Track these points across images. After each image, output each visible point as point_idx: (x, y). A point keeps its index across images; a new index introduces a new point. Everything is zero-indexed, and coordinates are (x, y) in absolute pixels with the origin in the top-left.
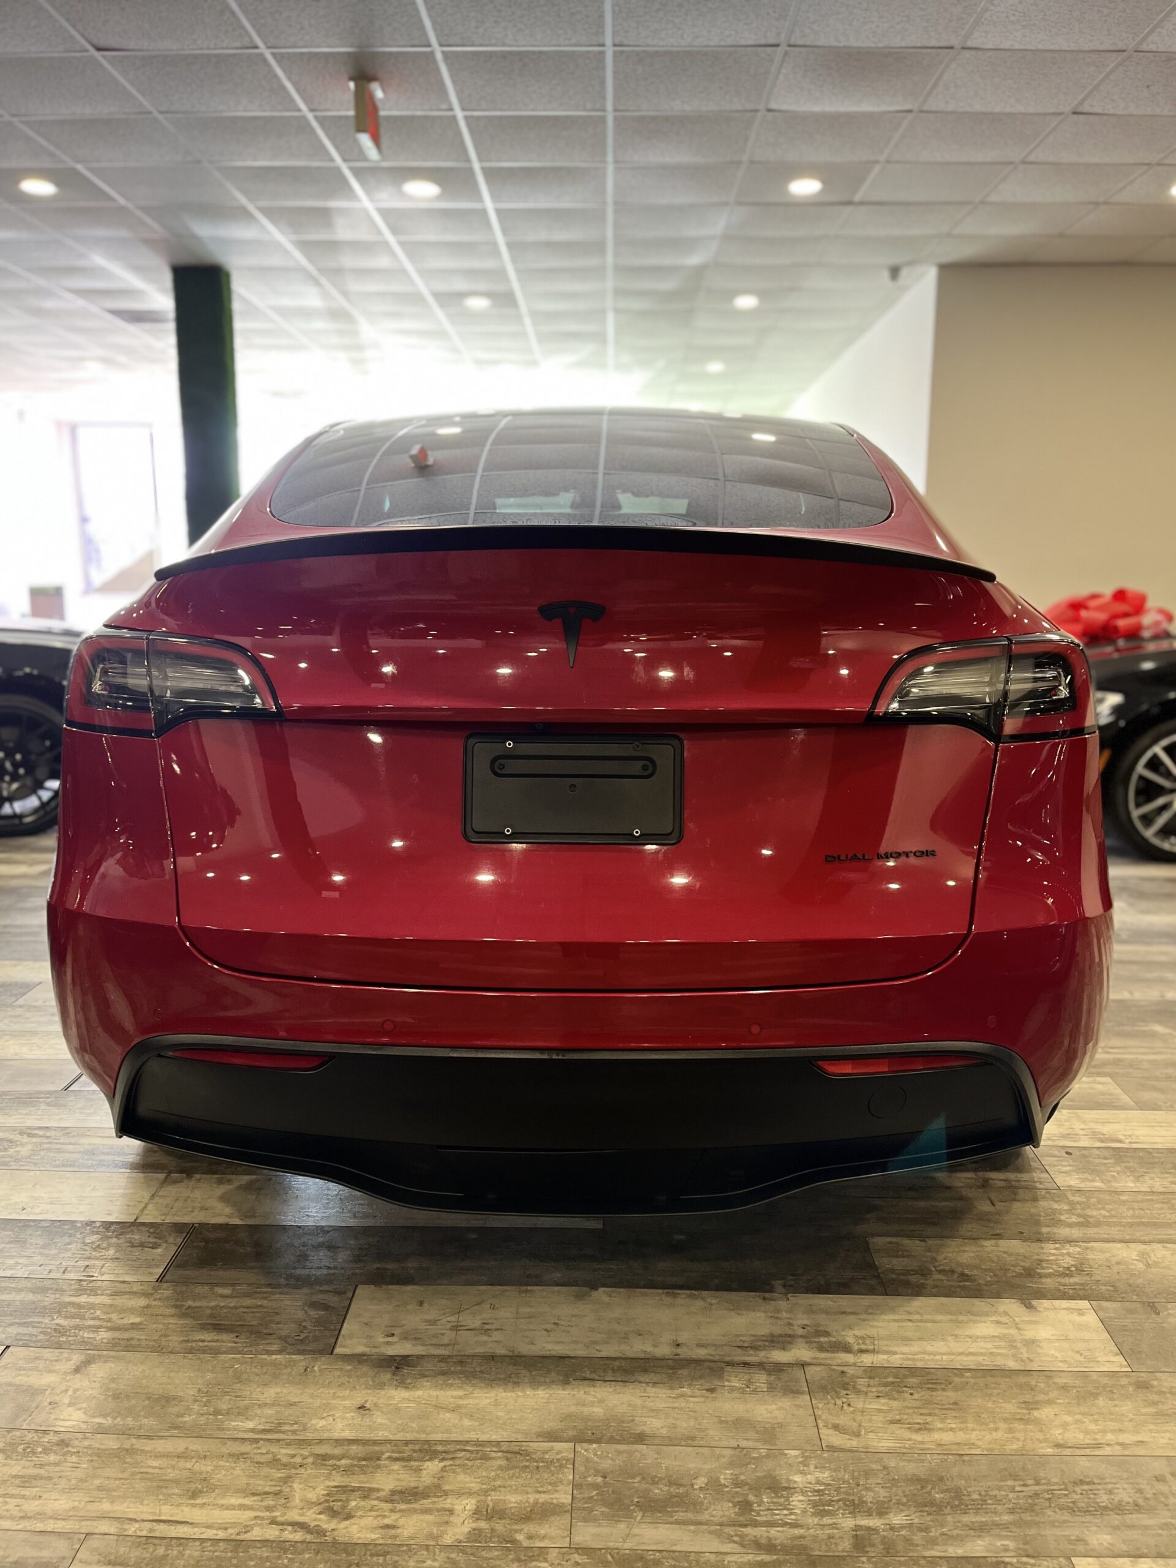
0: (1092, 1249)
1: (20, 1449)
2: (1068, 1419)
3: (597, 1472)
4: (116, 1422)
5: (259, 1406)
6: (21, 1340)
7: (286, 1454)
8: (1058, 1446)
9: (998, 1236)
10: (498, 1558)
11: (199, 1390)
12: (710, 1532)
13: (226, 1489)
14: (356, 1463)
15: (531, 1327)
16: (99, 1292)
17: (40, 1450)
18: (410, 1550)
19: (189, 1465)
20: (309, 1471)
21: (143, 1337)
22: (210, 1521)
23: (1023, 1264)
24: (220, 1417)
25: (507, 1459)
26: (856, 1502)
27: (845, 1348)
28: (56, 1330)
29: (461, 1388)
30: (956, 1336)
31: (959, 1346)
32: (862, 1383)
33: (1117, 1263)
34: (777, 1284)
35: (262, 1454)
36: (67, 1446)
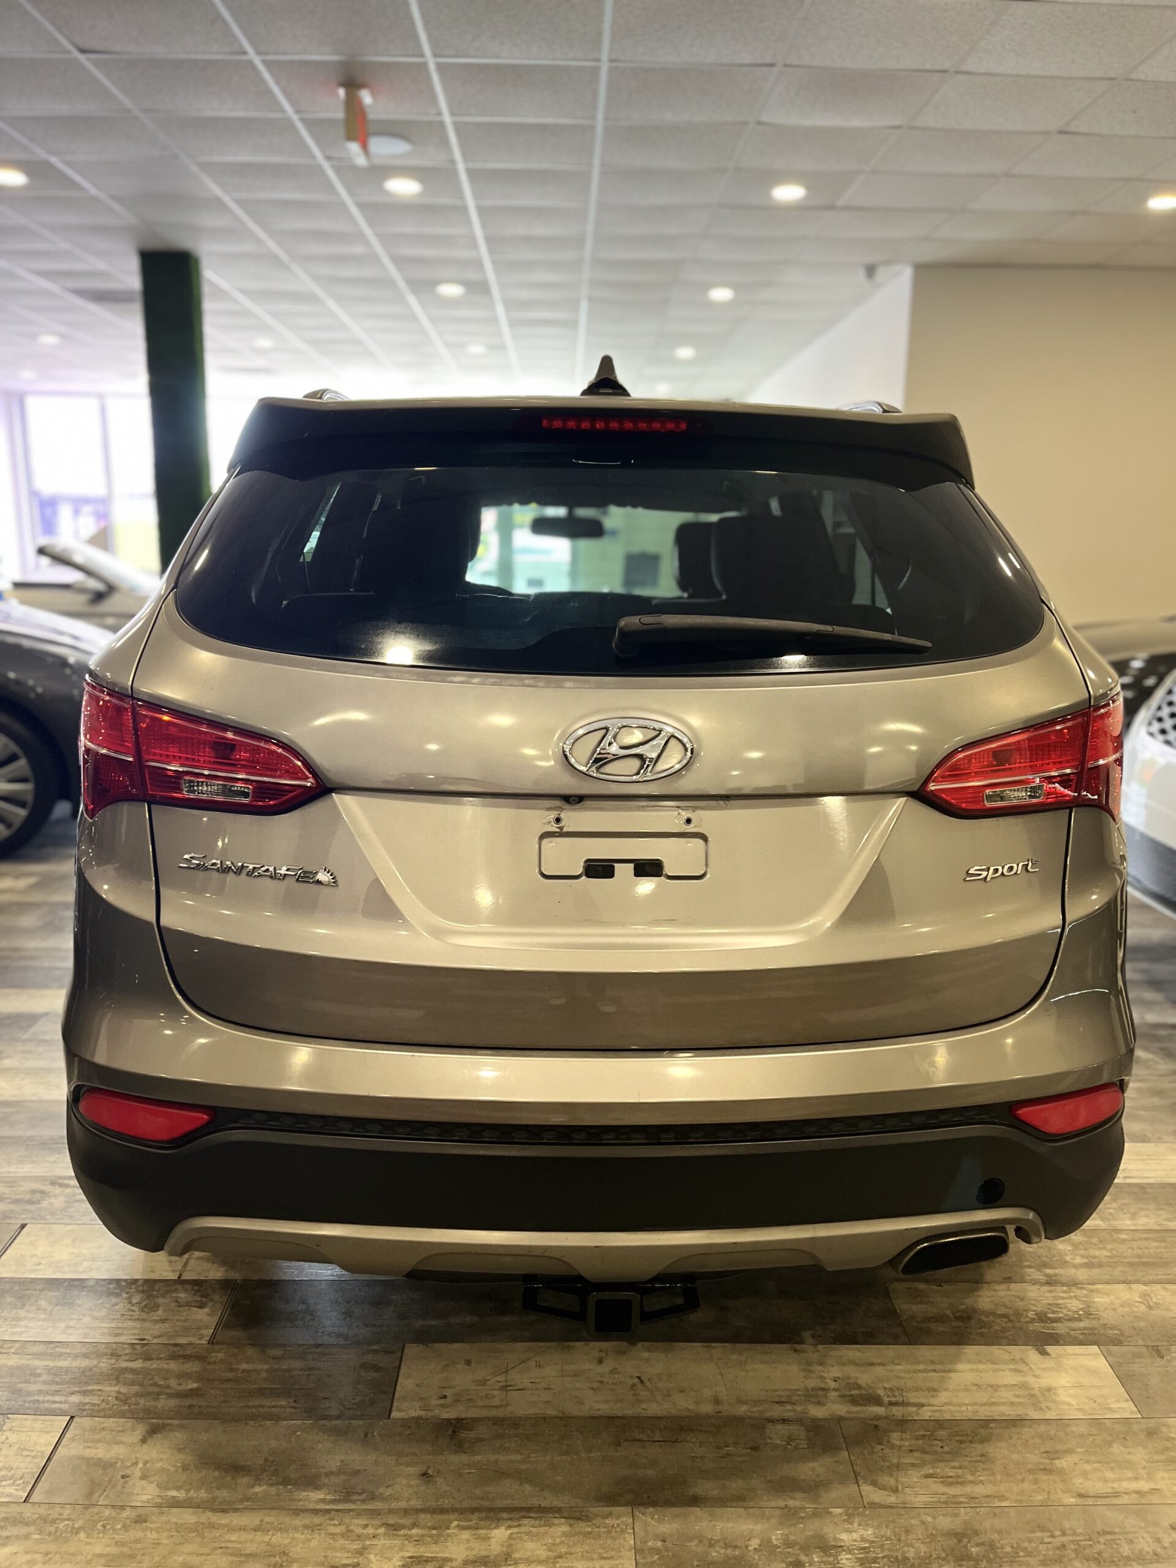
0: (1098, 1291)
1: (100, 1526)
2: (1088, 1467)
3: (657, 1537)
4: (189, 1495)
5: (327, 1475)
6: (85, 1410)
7: (358, 1525)
8: (1081, 1496)
9: (1008, 1280)
11: (266, 1459)
13: (305, 1562)
14: (426, 1531)
15: (578, 1385)
16: (154, 1356)
17: (119, 1526)
19: (266, 1539)
20: (383, 1542)
21: (204, 1404)
23: (1034, 1308)
24: (289, 1487)
25: (571, 1526)
26: (900, 1558)
27: (877, 1401)
28: (117, 1398)
29: (518, 1452)
30: (977, 1385)
31: (982, 1397)
32: (895, 1437)
33: (1122, 1306)
34: (807, 1335)
35: (335, 1525)
36: (145, 1521)
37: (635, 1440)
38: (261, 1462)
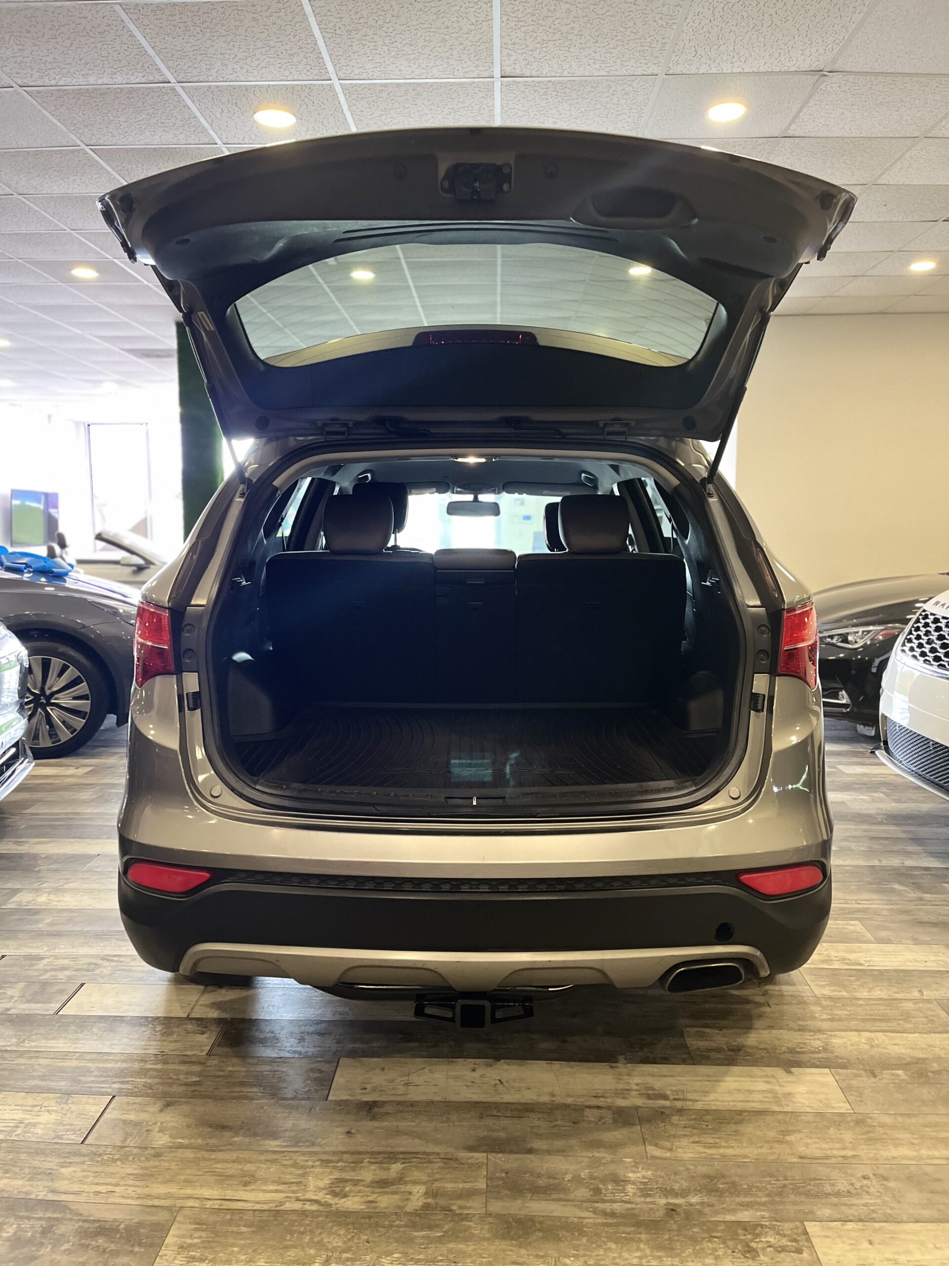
0: (835, 1036)
1: (130, 1158)
2: (809, 1141)
3: (502, 1171)
4: (191, 1142)
5: (283, 1132)
6: (122, 1093)
7: (302, 1160)
8: (802, 1157)
9: (771, 1027)
10: (440, 1220)
11: (242, 1122)
12: (575, 1206)
13: (265, 1181)
14: (347, 1164)
15: (457, 1084)
16: (170, 1062)
17: (143, 1159)
18: (385, 1215)
19: (240, 1167)
20: (318, 1170)
21: (202, 1090)
22: (258, 1199)
23: (787, 1045)
24: (257, 1138)
25: (445, 1163)
26: (668, 1189)
27: (665, 1097)
28: (144, 1086)
29: (412, 1121)
30: (739, 1090)
31: (740, 1097)
32: (675, 1119)
33: (851, 1045)
34: (621, 1058)
35: (287, 1160)
36: (161, 1156)
37: (494, 1116)
38: (240, 1123)
